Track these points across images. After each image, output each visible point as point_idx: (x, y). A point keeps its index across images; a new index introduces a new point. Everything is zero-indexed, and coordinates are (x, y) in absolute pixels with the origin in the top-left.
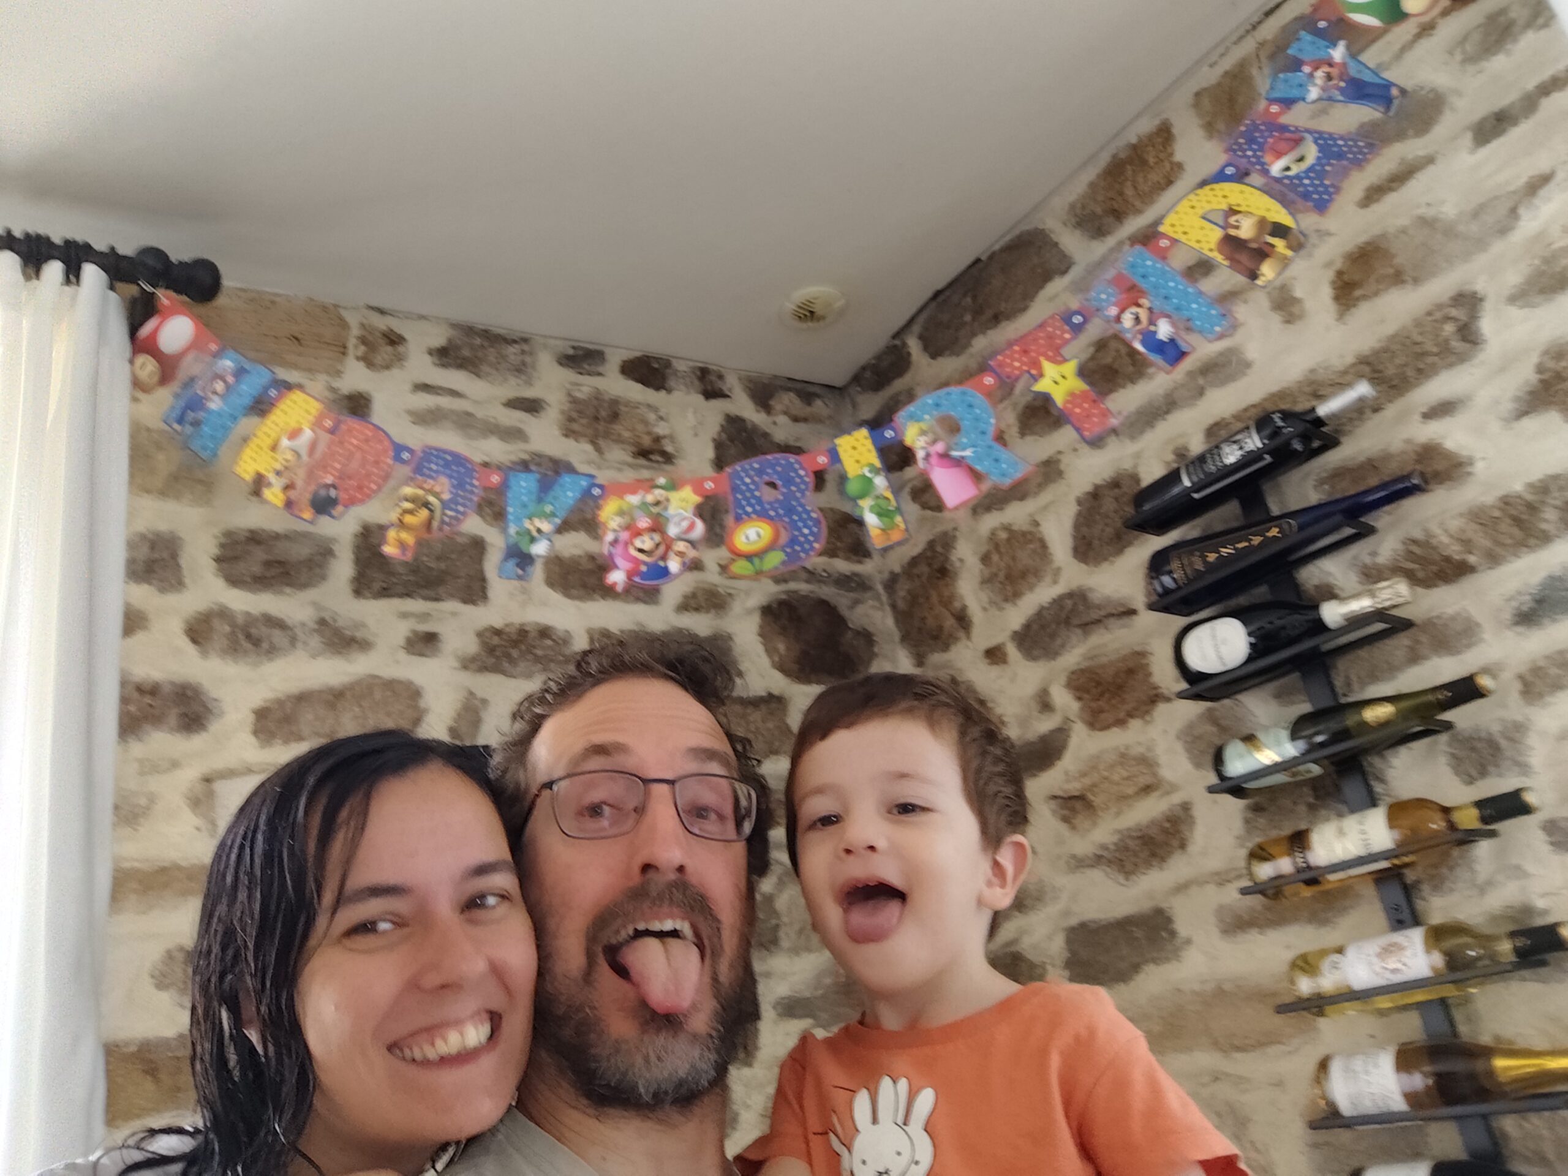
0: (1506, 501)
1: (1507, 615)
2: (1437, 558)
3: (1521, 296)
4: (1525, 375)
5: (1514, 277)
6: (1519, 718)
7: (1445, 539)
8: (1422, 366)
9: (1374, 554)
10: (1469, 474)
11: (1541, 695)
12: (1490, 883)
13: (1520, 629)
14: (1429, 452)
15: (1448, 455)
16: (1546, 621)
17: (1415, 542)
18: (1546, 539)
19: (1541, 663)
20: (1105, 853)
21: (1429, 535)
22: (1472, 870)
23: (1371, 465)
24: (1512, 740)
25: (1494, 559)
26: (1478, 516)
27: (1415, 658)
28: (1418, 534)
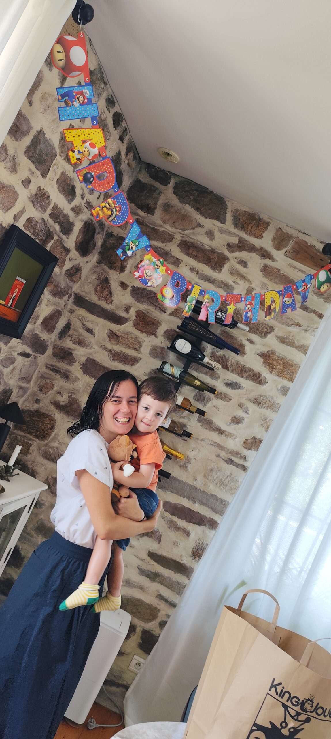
0: (244, 366)
1: (225, 382)
2: (226, 363)
3: (278, 337)
4: (265, 350)
5: (280, 334)
6: (211, 398)
7: (230, 362)
8: (255, 331)
9: (217, 352)
10: (243, 356)
11: (218, 398)
12: (183, 417)
13: (224, 385)
14: (242, 346)
15: (244, 350)
16: (229, 387)
17: (225, 356)
18: (242, 377)
19: (222, 393)
20: (113, 352)
21: (228, 359)
22: (182, 413)
23: (232, 337)
24: (207, 400)
25: (232, 372)
26: (238, 363)
27: (206, 374)
28: (227, 357)
